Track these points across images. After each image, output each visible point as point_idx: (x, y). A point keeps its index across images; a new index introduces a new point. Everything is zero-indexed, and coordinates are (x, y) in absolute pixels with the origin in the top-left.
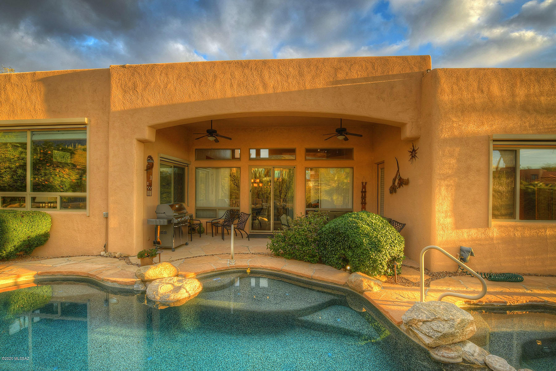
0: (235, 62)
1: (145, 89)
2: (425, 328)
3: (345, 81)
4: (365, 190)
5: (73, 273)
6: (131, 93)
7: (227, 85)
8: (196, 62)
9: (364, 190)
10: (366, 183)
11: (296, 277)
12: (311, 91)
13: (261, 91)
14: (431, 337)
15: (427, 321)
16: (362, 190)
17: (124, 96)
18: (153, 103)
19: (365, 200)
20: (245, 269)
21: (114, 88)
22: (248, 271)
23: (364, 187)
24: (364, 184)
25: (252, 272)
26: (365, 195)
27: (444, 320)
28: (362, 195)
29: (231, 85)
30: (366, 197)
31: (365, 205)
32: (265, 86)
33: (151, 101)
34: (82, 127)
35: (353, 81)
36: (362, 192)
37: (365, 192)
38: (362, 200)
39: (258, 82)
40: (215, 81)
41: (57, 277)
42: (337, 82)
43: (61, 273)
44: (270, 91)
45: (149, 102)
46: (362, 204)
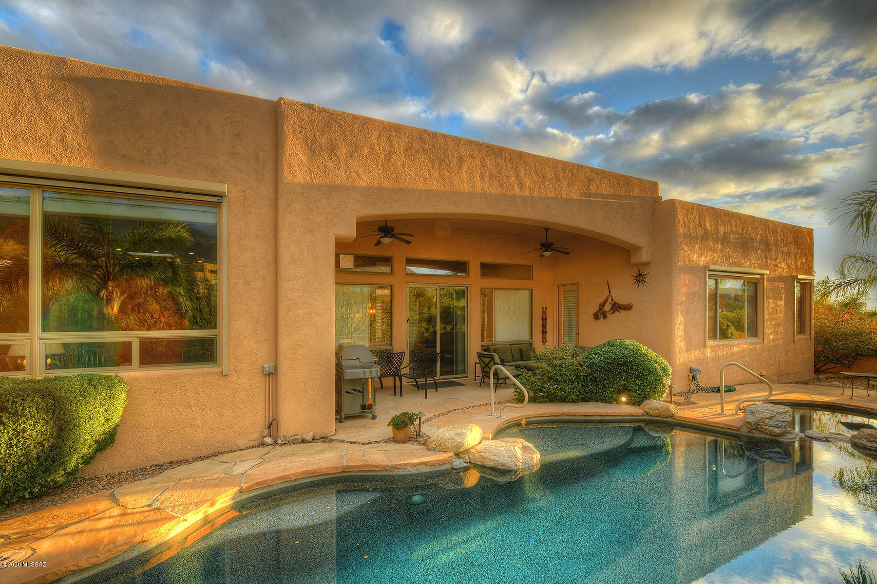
0: (486, 145)
1: (351, 155)
2: (771, 422)
3: (597, 195)
4: (546, 316)
5: (309, 474)
6: (325, 156)
7: (476, 174)
8: (435, 132)
9: (544, 316)
10: (546, 308)
11: (584, 418)
12: (567, 200)
13: (516, 191)
14: (780, 427)
15: (772, 417)
16: (543, 316)
17: (310, 159)
18: (365, 181)
19: (546, 329)
20: (520, 421)
21: (290, 140)
22: (523, 422)
23: (544, 313)
24: (544, 309)
25: (528, 424)
26: (546, 323)
27: (783, 413)
28: (543, 323)
29: (482, 177)
30: (546, 325)
31: (546, 335)
32: (521, 186)
33: (363, 177)
34: (215, 201)
35: (603, 196)
36: (543, 319)
37: (546, 319)
38: (543, 330)
39: (513, 179)
40: (461, 164)
41: (275, 488)
42: (590, 195)
43: (285, 478)
44: (527, 193)
45: (360, 177)
46: (543, 333)
